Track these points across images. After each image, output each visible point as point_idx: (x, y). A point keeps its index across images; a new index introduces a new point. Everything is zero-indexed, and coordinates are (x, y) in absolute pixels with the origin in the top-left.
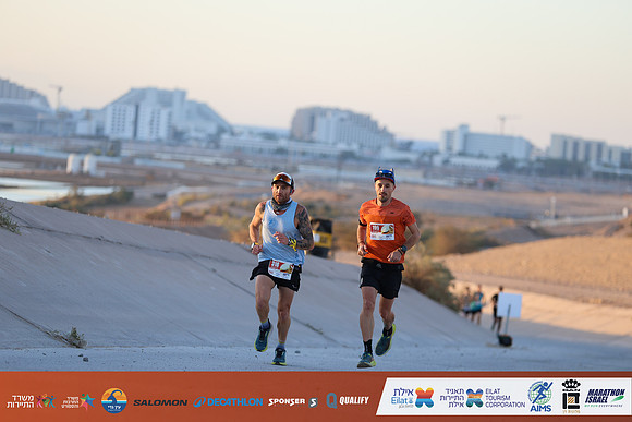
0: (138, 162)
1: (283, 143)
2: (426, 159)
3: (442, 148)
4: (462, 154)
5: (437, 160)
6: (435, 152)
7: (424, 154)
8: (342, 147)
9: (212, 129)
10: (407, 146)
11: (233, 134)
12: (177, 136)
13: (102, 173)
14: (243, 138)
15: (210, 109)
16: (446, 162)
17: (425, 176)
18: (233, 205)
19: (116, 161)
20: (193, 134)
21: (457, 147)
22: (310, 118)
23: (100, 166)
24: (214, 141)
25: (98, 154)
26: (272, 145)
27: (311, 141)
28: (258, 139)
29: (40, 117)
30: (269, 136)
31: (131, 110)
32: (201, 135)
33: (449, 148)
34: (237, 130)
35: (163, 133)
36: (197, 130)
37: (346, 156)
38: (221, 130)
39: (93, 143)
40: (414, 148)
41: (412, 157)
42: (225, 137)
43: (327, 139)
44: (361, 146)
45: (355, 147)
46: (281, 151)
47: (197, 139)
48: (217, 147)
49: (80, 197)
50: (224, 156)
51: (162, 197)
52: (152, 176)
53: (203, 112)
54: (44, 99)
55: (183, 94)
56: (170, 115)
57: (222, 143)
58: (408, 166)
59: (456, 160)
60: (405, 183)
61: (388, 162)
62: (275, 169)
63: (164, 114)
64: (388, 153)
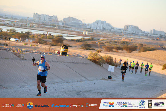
0: (96, 33)
1: (122, 31)
2: (147, 35)
3: (150, 33)
5: (149, 35)
6: (149, 34)
7: (147, 34)
8: (132, 32)
9: (110, 28)
10: (144, 32)
11: (114, 29)
12: (104, 29)
13: (89, 35)
14: (115, 30)
15: (110, 25)
16: (150, 35)
17: (146, 38)
18: (110, 41)
19: (92, 33)
20: (107, 29)
21: (152, 33)
22: (127, 27)
23: (89, 33)
24: (110, 30)
25: (89, 31)
26: (120, 31)
27: (127, 31)
28: (118, 30)
29: (80, 25)
30: (120, 30)
31: (96, 24)
32: (108, 29)
33: (151, 33)
34: (114, 28)
35: (101, 28)
36: (107, 28)
37: (133, 34)
38: (112, 28)
39: (88, 29)
40: (145, 33)
41: (145, 34)
42: (112, 29)
43: (130, 30)
44: (136, 32)
45: (135, 32)
46: (122, 32)
47: (107, 30)
48: (111, 31)
49: (84, 39)
50: (111, 33)
51: (99, 39)
52: (98, 36)
53: (109, 25)
54: (81, 22)
55: (106, 22)
56: (103, 25)
57: (111, 30)
58: (143, 36)
59: (152, 35)
60: (142, 39)
61: (140, 35)
62: (119, 35)
63: (102, 25)
64: (140, 33)
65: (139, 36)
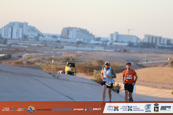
0: (13, 46)
1: (59, 39)
2: (105, 43)
3: (110, 40)
4: (116, 41)
5: (108, 44)
6: (108, 41)
7: (104, 41)
8: (78, 40)
9: (36, 35)
10: (99, 39)
11: (43, 36)
12: (25, 37)
14: (46, 37)
15: (36, 29)
16: (111, 44)
17: (104, 49)
18: (43, 59)
19: (6, 45)
20: (30, 37)
21: (115, 39)
22: (67, 31)
24: (37, 39)
26: (55, 40)
27: (68, 38)
28: (51, 38)
30: (55, 37)
31: (11, 29)
32: (33, 37)
33: (112, 40)
35: (20, 36)
36: (31, 35)
37: (79, 42)
38: (40, 35)
40: (101, 40)
41: (100, 43)
42: (40, 37)
43: (73, 37)
44: (84, 39)
45: (82, 40)
46: (58, 41)
50: (40, 43)
51: (21, 57)
52: (17, 50)
53: (33, 29)
55: (27, 24)
56: (23, 30)
57: (40, 39)
58: (99, 46)
59: (114, 43)
60: (98, 51)
61: (92, 44)
62: (56, 47)
63: (21, 30)
64: (92, 42)
65: (92, 47)
